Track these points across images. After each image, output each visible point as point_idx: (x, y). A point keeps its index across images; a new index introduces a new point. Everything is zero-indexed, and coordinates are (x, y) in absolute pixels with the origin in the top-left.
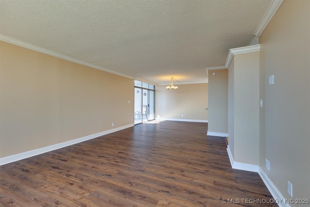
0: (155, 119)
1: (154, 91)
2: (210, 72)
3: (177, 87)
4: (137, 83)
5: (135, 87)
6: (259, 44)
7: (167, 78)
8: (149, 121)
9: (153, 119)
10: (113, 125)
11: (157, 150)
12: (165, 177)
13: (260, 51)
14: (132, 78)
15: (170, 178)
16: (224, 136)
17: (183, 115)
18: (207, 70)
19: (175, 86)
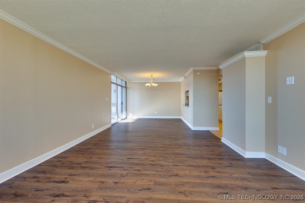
0: (126, 118)
1: (126, 88)
2: (195, 72)
3: (157, 85)
4: (113, 78)
5: (112, 83)
6: (263, 50)
7: (147, 75)
8: (122, 120)
9: (126, 117)
10: (93, 127)
11: (166, 150)
12: (206, 178)
13: (266, 56)
14: (109, 72)
15: (211, 177)
16: (207, 130)
17: (156, 113)
18: (191, 70)
19: (155, 83)
